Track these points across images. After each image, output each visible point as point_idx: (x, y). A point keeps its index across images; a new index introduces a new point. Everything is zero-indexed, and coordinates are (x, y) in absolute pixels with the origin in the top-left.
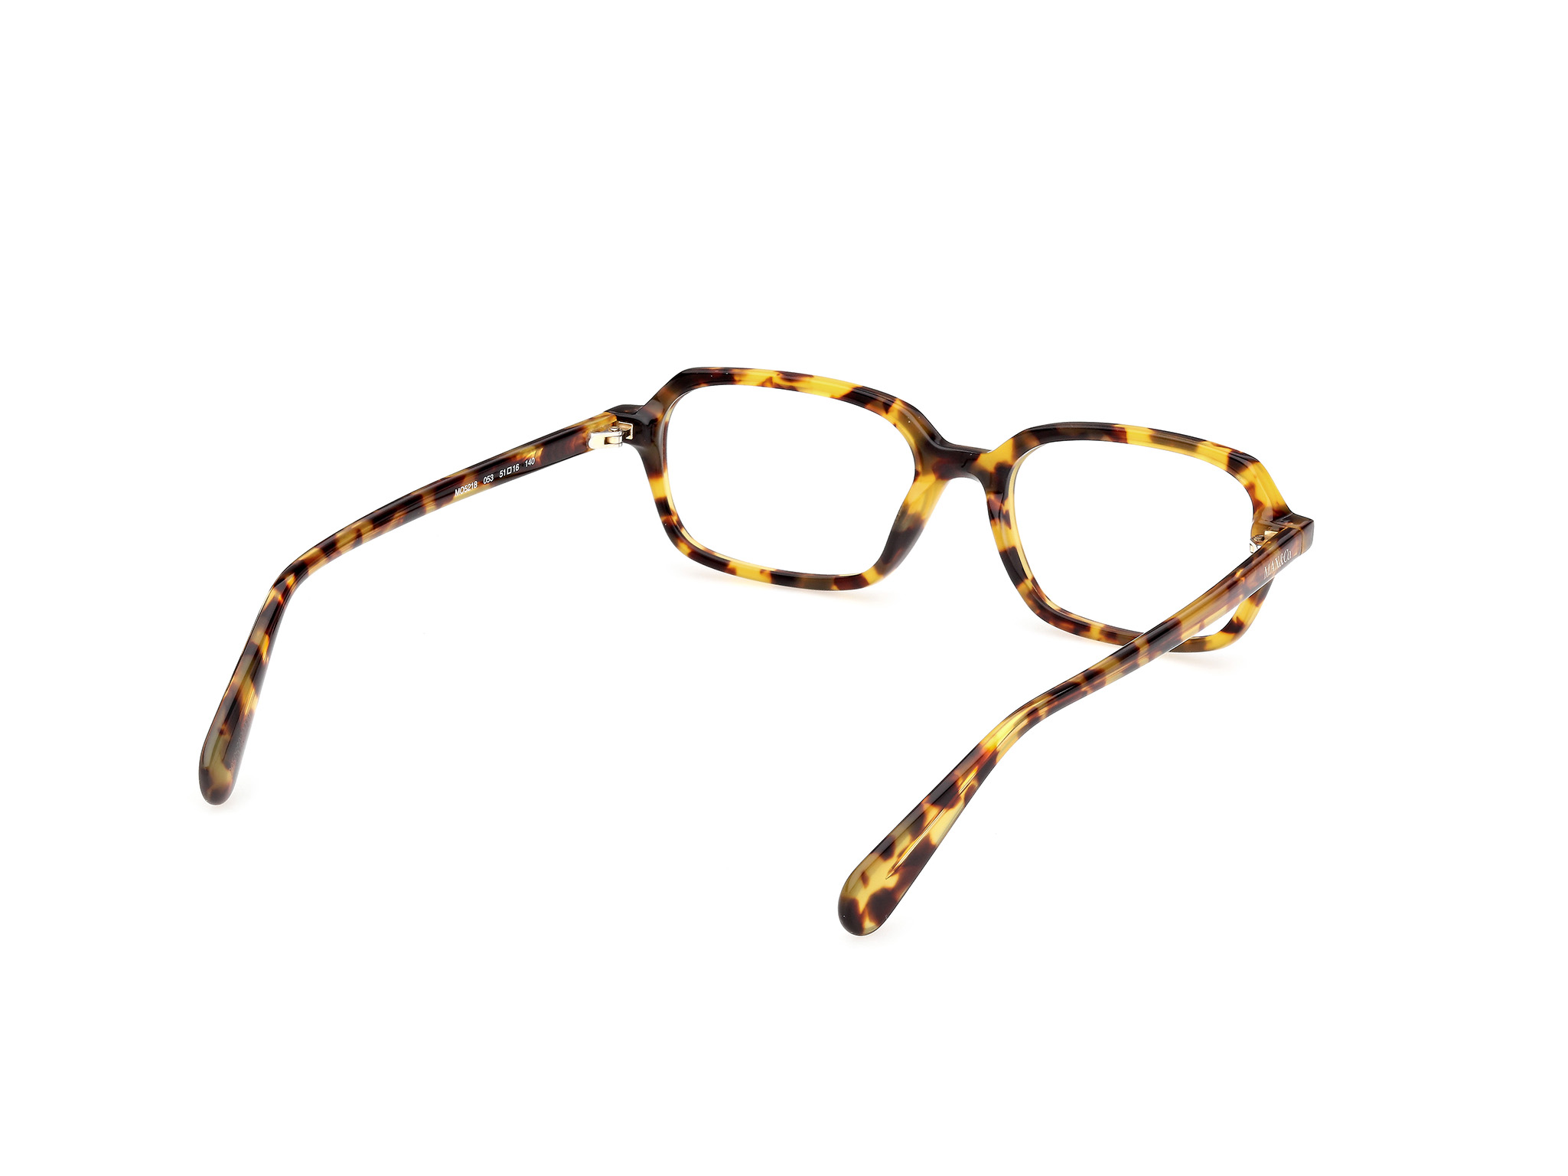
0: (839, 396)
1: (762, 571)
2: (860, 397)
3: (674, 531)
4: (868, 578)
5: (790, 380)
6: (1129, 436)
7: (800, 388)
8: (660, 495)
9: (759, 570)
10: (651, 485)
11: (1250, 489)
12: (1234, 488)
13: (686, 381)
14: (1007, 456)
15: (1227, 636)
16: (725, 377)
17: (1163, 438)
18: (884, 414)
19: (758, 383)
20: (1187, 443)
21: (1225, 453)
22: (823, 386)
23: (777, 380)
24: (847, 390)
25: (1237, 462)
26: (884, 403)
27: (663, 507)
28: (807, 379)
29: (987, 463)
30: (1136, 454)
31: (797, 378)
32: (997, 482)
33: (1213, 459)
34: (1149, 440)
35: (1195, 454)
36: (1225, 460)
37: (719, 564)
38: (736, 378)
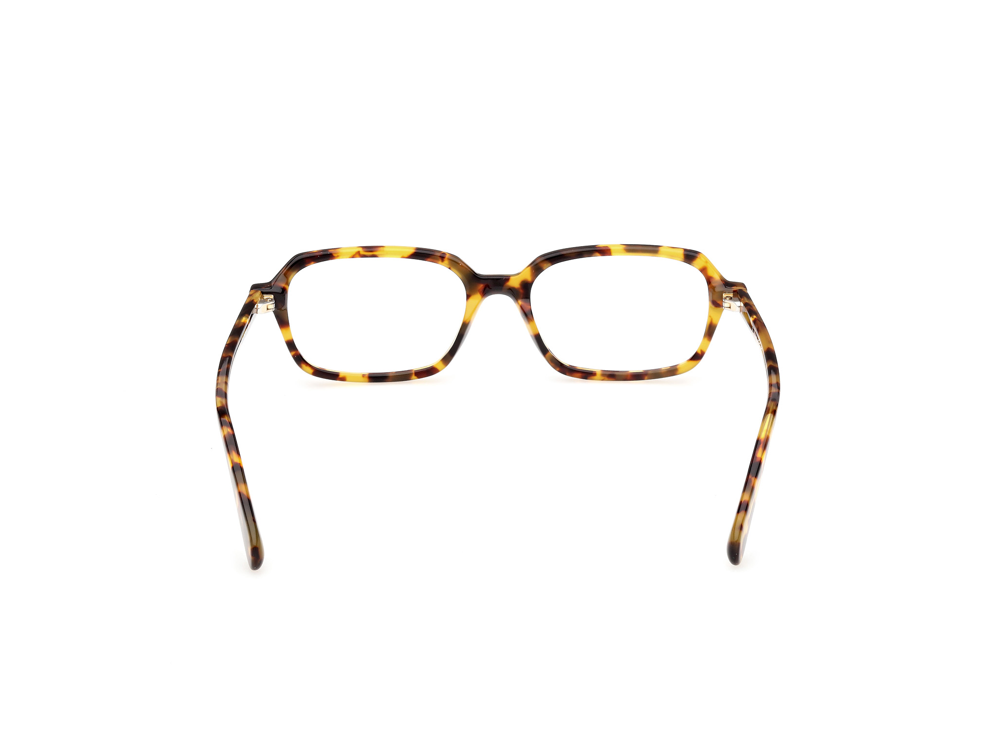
0: (406, 256)
1: (363, 376)
2: (421, 254)
3: (299, 360)
4: (438, 367)
5: (370, 251)
6: (612, 251)
7: (379, 255)
8: (289, 338)
9: (361, 376)
10: (282, 333)
11: (703, 270)
12: (692, 271)
13: (299, 262)
14: (528, 276)
15: (693, 362)
16: (326, 255)
17: (632, 249)
18: (440, 262)
19: (350, 256)
20: (653, 250)
21: (681, 252)
22: (395, 252)
23: (362, 253)
24: (412, 251)
25: (690, 256)
26: (440, 257)
27: (291, 345)
28: (382, 248)
29: (515, 283)
30: (619, 261)
31: (375, 249)
32: (523, 293)
33: (672, 256)
34: (624, 251)
35: (657, 255)
36: (682, 257)
37: (333, 376)
38: (334, 255)
